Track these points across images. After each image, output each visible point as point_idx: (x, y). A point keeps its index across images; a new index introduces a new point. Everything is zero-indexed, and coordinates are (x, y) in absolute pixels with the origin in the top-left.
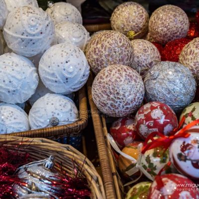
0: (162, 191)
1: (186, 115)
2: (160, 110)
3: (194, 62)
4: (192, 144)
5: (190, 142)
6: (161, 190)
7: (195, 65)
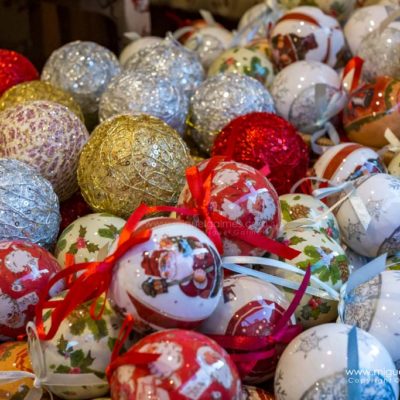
0: (157, 372)
1: (71, 248)
2: (20, 251)
3: (27, 151)
4: (164, 248)
5: (157, 248)
6: (153, 371)
7: (32, 156)
